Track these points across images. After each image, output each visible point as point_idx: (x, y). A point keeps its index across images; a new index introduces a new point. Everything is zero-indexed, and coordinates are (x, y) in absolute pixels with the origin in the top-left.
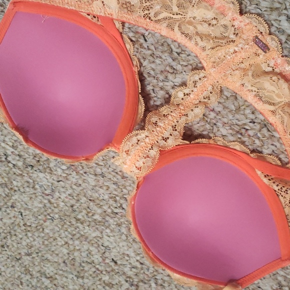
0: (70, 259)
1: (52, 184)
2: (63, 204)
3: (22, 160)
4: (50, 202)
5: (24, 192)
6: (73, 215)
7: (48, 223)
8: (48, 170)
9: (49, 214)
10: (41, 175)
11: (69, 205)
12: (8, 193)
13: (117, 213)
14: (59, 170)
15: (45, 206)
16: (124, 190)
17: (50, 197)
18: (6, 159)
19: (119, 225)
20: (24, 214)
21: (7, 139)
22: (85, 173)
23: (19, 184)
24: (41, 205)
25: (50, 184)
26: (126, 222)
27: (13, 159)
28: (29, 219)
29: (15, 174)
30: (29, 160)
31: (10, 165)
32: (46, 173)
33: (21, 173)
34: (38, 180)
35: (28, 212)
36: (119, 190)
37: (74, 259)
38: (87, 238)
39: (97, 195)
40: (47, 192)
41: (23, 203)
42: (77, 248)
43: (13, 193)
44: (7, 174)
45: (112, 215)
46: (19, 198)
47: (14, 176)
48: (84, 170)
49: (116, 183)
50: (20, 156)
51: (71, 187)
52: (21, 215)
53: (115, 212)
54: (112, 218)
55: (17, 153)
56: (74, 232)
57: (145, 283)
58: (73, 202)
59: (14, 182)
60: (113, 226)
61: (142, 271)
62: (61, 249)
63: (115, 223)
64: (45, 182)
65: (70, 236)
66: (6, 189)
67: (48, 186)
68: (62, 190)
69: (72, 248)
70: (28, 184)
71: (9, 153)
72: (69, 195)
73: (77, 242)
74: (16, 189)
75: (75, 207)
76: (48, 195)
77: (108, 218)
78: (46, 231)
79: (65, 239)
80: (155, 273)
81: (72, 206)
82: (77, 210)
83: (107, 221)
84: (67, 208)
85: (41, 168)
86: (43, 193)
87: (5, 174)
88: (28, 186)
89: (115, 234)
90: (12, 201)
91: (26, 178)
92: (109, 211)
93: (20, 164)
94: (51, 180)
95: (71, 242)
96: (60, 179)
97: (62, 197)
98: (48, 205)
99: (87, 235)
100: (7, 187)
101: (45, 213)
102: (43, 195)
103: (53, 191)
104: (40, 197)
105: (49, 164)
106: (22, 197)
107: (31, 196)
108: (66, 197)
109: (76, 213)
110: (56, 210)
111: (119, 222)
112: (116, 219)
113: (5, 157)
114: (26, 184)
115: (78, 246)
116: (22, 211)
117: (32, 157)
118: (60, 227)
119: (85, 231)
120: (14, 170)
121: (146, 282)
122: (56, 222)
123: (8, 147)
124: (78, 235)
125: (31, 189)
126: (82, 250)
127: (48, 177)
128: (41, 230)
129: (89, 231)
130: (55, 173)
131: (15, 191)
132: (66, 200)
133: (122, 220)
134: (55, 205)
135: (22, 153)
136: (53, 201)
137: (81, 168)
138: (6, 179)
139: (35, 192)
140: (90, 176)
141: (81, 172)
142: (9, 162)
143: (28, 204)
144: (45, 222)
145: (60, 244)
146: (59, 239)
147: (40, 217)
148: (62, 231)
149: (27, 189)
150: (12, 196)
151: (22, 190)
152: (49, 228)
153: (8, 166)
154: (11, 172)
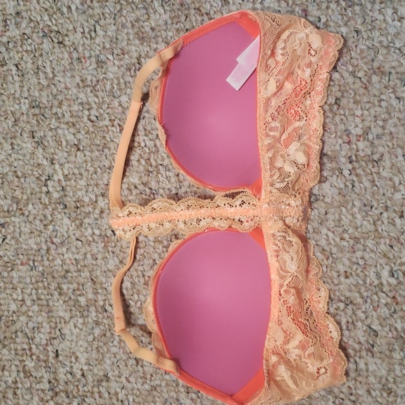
0: (11, 318)
1: (69, 237)
2: (61, 263)
3: (62, 193)
4: (48, 250)
5: (31, 222)
6: (60, 280)
7: (24, 268)
8: (77, 222)
9: (34, 261)
10: (66, 221)
11: (65, 267)
12: (13, 211)
13: (106, 311)
14: (90, 231)
15: (39, 250)
16: (136, 296)
17: (53, 247)
18: (46, 180)
19: (97, 323)
20: (6, 241)
21: (67, 166)
22: (113, 252)
23: (34, 212)
24: (35, 247)
25: (66, 235)
26: (107, 326)
27: (53, 187)
28: (6, 250)
29: (40, 199)
30: (69, 199)
31: (45, 189)
32: (73, 224)
33: (47, 203)
34: (58, 223)
35: (13, 242)
36: (131, 292)
37: (14, 322)
38: (50, 311)
39: (104, 280)
40: (55, 240)
41: (18, 230)
42: (30, 314)
43: (17, 214)
44: (32, 194)
45: (100, 309)
46: (19, 223)
47: (38, 201)
48: (114, 250)
49: (134, 284)
50: (63, 189)
51: (85, 254)
52: (4, 240)
53: (106, 308)
54: (97, 311)
55: (64, 185)
56: (43, 297)
57: (68, 397)
58: (72, 268)
59: (30, 207)
60: (90, 320)
61: (77, 383)
62: (12, 302)
63: (95, 319)
64: (63, 230)
65: (35, 297)
66: (15, 206)
67: (63, 236)
68: (74, 249)
69: (24, 308)
70: (43, 218)
71: (56, 178)
72: (75, 259)
73: (36, 308)
74: (27, 213)
75: (69, 274)
76: (53, 243)
77: (92, 309)
78: (14, 274)
79: (26, 297)
80: (88, 394)
81: (67, 272)
82: (69, 278)
83: (88, 311)
84: (60, 269)
85: (73, 215)
86: (50, 238)
87: (29, 192)
88: (41, 221)
89: (84, 329)
90: (8, 220)
91: (48, 212)
92: (101, 303)
93: (56, 195)
94: (71, 233)
95: (29, 303)
96: (83, 239)
97: (66, 256)
98: (43, 252)
99: (54, 308)
100: (17, 204)
101: (32, 258)
102: (48, 240)
103: (62, 243)
104: (43, 240)
105: (84, 218)
106: (23, 224)
107: (35, 231)
108: (70, 259)
109: (66, 281)
110: (46, 263)
111: (100, 320)
112: (101, 316)
113: (47, 178)
114: (41, 217)
115: (33, 312)
116: (9, 237)
117: (74, 199)
118: (34, 281)
119: (56, 304)
120: (43, 196)
121: (71, 396)
122: (34, 273)
123: (60, 172)
124: (45, 302)
125: (42, 226)
126: (35, 319)
127: (71, 228)
128: (9, 269)
129: (60, 307)
130: (83, 230)
131: (23, 214)
132: (68, 261)
133: (105, 321)
134: (51, 258)
135: (68, 188)
136: (53, 252)
137: (113, 245)
138: (25, 197)
139: (44, 231)
140: (115, 259)
141: (110, 249)
142: (46, 185)
143: (22, 235)
144: (22, 264)
145: (15, 296)
146: (19, 291)
147: (21, 257)
148: (31, 286)
149: (38, 222)
150: (14, 216)
151: (31, 218)
152: (19, 273)
153: (40, 188)
154: (38, 195)
